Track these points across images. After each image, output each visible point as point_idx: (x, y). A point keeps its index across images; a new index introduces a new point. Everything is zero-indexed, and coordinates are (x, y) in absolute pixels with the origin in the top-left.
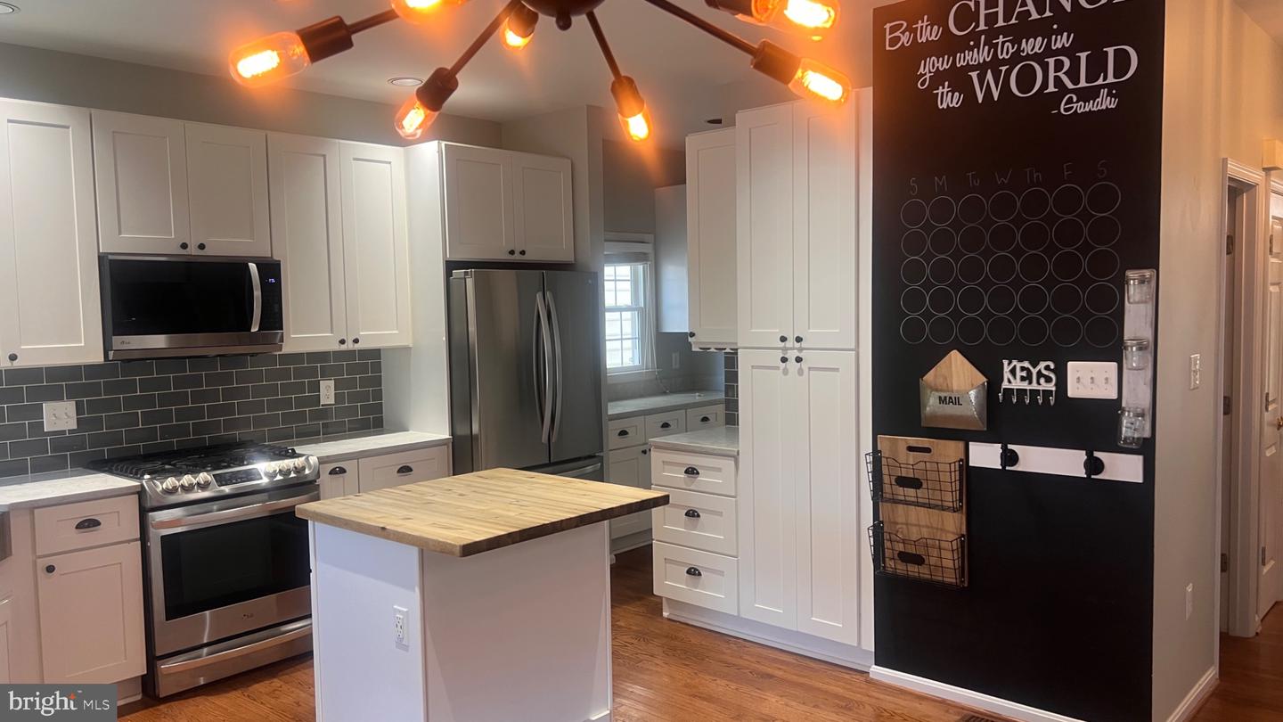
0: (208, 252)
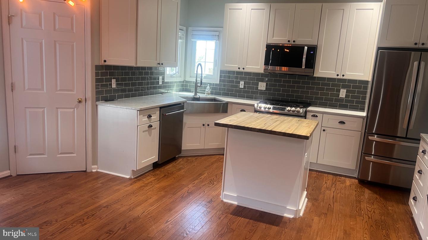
0: (296, 43)
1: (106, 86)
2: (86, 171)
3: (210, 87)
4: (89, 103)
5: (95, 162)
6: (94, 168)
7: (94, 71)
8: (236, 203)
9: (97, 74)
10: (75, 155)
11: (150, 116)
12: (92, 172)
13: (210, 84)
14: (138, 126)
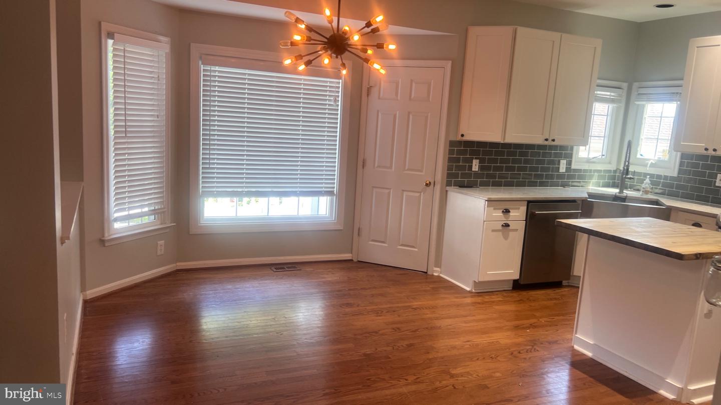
1: (463, 168)
2: (427, 273)
3: (650, 180)
4: (438, 187)
5: (438, 264)
6: (436, 271)
7: (448, 148)
8: (589, 354)
9: (451, 152)
10: (416, 250)
11: (506, 211)
12: (433, 275)
13: (652, 176)
14: (484, 221)
